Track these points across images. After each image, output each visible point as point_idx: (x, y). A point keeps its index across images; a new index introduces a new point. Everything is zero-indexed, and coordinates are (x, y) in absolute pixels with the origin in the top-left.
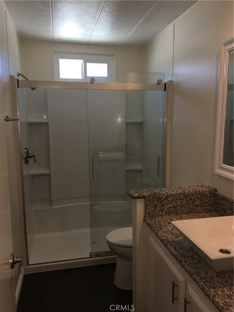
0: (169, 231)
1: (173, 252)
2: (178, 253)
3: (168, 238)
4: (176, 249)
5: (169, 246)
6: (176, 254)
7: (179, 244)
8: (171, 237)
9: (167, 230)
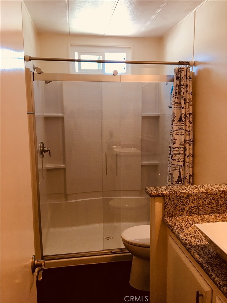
0: (192, 234)
1: (198, 258)
2: (203, 260)
3: (191, 242)
4: (201, 255)
5: (192, 251)
6: (201, 261)
7: (204, 250)
8: (194, 241)
9: (189, 233)
